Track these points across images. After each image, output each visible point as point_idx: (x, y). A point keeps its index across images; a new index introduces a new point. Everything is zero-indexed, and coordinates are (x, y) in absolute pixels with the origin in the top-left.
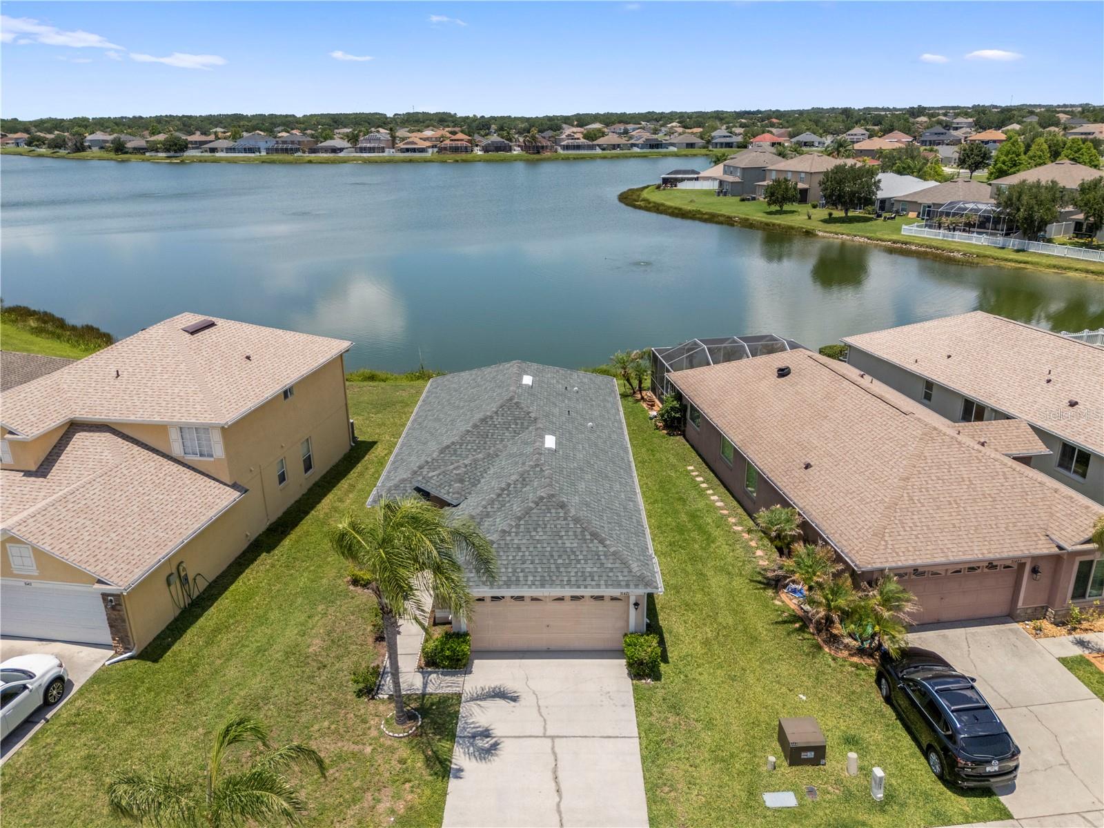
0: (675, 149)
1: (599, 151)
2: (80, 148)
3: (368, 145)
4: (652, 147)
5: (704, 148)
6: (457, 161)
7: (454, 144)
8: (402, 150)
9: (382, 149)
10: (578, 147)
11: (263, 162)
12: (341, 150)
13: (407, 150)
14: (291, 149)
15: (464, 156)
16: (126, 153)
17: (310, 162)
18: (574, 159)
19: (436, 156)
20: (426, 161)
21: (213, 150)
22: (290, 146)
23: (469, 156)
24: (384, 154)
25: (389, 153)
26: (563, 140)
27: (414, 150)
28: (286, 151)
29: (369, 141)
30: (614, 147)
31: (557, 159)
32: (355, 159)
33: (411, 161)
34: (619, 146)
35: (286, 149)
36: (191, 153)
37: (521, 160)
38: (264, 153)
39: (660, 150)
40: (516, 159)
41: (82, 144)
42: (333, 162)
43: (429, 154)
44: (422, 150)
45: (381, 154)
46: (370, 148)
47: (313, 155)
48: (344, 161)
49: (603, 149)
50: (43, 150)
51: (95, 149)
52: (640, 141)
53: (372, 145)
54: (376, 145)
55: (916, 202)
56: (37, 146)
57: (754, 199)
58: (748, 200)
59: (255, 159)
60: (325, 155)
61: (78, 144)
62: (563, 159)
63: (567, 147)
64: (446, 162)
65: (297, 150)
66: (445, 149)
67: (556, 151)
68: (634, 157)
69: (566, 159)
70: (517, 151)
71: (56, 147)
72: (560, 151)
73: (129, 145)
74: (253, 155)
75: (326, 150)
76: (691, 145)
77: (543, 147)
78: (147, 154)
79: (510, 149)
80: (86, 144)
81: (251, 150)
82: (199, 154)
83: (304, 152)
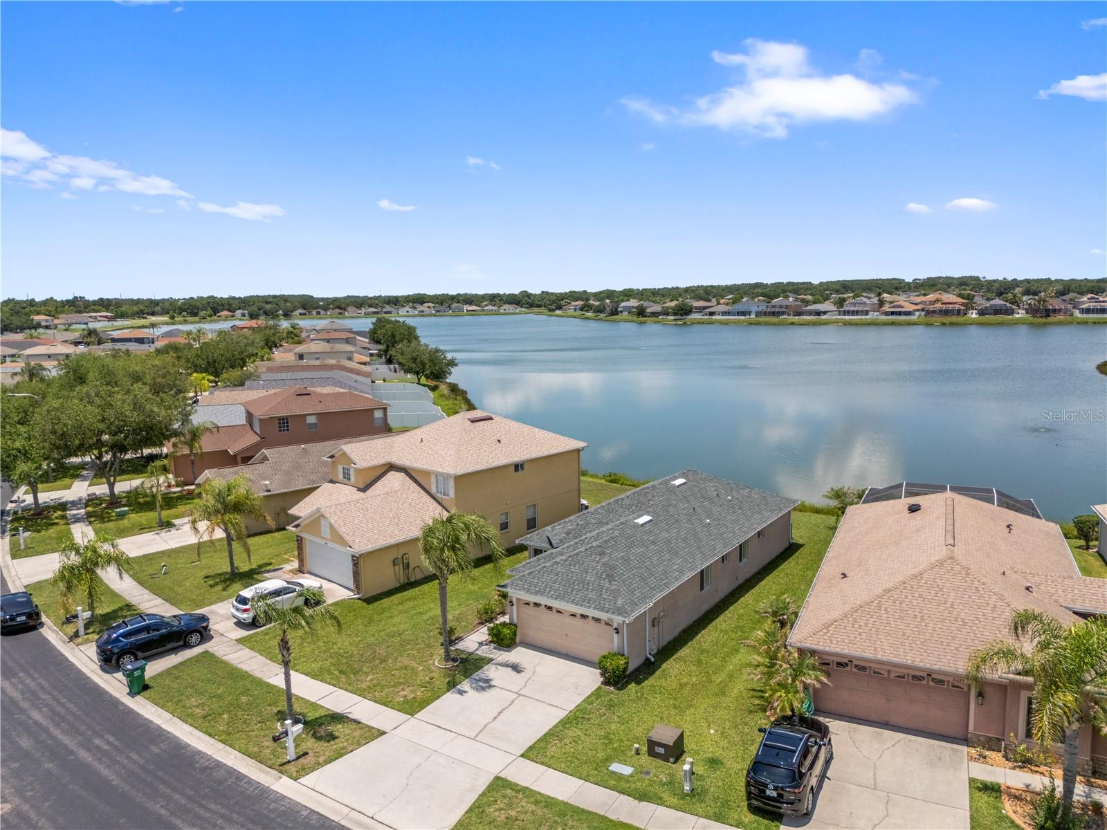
2: (615, 312)
3: (852, 309)
6: (944, 324)
7: (944, 307)
8: (887, 314)
9: (867, 313)
10: (1102, 311)
11: (750, 324)
12: (825, 313)
13: (893, 313)
14: (778, 313)
15: (954, 319)
16: (645, 316)
17: (792, 324)
18: (1095, 323)
19: (923, 319)
20: (909, 324)
21: (712, 314)
22: (777, 310)
23: (960, 319)
24: (867, 317)
25: (873, 316)
26: (1083, 303)
27: (900, 313)
28: (773, 314)
29: (855, 305)
31: (1070, 323)
32: (837, 322)
33: (893, 324)
35: (774, 313)
36: (695, 316)
37: (1023, 324)
38: (753, 316)
40: (1018, 322)
41: (616, 309)
42: (814, 324)
43: (914, 318)
44: (908, 313)
45: (863, 317)
46: (853, 311)
47: (797, 317)
48: (825, 323)
50: (590, 314)
51: (625, 313)
53: (856, 309)
54: (861, 309)
56: (587, 311)
59: (744, 321)
60: (808, 318)
61: (614, 310)
62: (1078, 323)
63: (1088, 311)
64: (932, 324)
65: (783, 313)
66: (934, 312)
67: (1072, 315)
69: (1085, 323)
70: (1020, 314)
71: (598, 312)
72: (1077, 313)
73: (649, 310)
74: (743, 317)
75: (810, 313)
77: (1055, 311)
78: (660, 317)
79: (1012, 312)
80: (619, 309)
81: (743, 314)
82: (699, 317)
83: (789, 315)
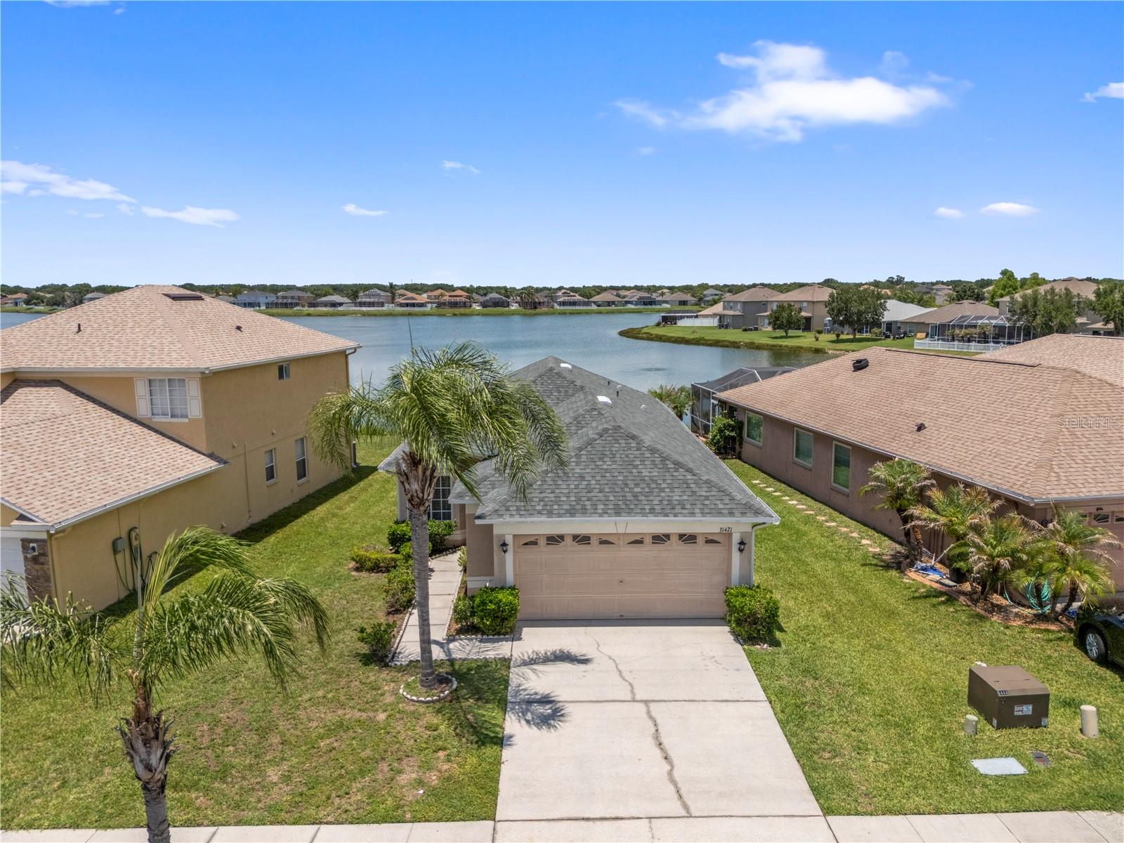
0: (668, 306)
1: (594, 307)
3: (368, 300)
4: (645, 304)
5: (697, 305)
6: (455, 315)
7: (453, 299)
8: (401, 305)
9: (382, 304)
10: (574, 303)
12: (341, 304)
13: (407, 305)
14: (291, 304)
15: (462, 310)
17: (309, 315)
19: (435, 310)
20: (424, 315)
22: (290, 301)
23: (467, 311)
24: (384, 308)
25: (388, 308)
26: (559, 297)
27: (413, 305)
28: (286, 305)
29: (369, 296)
30: (609, 303)
31: (553, 314)
32: (355, 313)
33: (410, 314)
34: (613, 303)
35: (286, 304)
37: (519, 314)
39: (654, 307)
40: (513, 313)
42: (332, 315)
43: (428, 308)
44: (422, 305)
45: (380, 309)
46: (369, 303)
47: (312, 309)
48: (344, 314)
49: (599, 306)
50: (41, 308)
52: (635, 299)
53: (372, 300)
54: (376, 300)
55: (923, 323)
56: (36, 304)
57: (756, 329)
58: (751, 330)
60: (324, 309)
62: (559, 314)
63: (564, 304)
64: (445, 315)
65: (297, 304)
66: (444, 304)
67: (553, 307)
68: (629, 312)
69: (563, 313)
70: (514, 307)
71: (54, 304)
72: (557, 307)
75: (325, 304)
76: (683, 303)
77: (540, 303)
79: (508, 305)
81: (251, 305)
83: (303, 306)
